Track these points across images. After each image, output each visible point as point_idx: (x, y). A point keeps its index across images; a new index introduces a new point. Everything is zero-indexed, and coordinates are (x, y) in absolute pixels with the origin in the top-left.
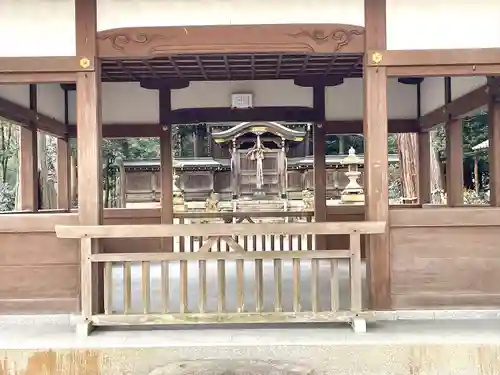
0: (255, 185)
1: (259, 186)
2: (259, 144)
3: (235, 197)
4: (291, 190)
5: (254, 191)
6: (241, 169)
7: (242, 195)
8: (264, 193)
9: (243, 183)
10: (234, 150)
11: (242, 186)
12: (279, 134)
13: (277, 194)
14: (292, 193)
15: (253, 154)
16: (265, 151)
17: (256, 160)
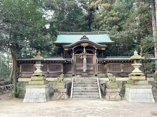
0: (82, 70)
1: (84, 70)
2: (85, 52)
3: (73, 76)
4: (100, 72)
5: (82, 73)
6: (76, 63)
7: (77, 74)
8: (87, 74)
9: (77, 69)
10: (73, 54)
11: (77, 70)
12: (94, 47)
13: (93, 74)
14: (100, 74)
15: (82, 56)
16: (87, 55)
17: (83, 58)
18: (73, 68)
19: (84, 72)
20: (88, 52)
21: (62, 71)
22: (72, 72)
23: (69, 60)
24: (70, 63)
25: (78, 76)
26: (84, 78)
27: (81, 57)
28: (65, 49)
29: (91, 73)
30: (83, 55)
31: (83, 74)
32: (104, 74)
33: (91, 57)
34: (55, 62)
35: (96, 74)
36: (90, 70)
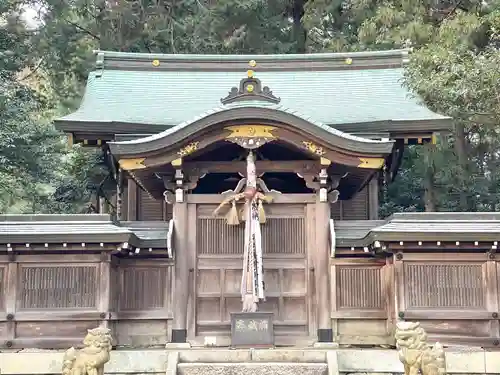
0: (235, 301)
1: (250, 303)
2: (252, 180)
3: (179, 336)
4: (347, 315)
5: (235, 317)
6: (200, 250)
7: (199, 329)
8: (265, 324)
9: (203, 293)
10: (179, 194)
11: (199, 301)
12: (313, 149)
13: (305, 327)
14: (348, 325)
15: (234, 208)
16: (269, 199)
17: (242, 224)
18: (177, 286)
19: (249, 316)
20: (273, 181)
21: (103, 305)
22: (171, 309)
23: (148, 232)
24: (155, 254)
25: (211, 339)
26: (243, 354)
27: (232, 218)
28: (126, 165)
29: (295, 316)
30: (240, 204)
31: (240, 324)
32: (375, 327)
33: (295, 214)
34: (54, 247)
35: (324, 326)
36: (285, 299)
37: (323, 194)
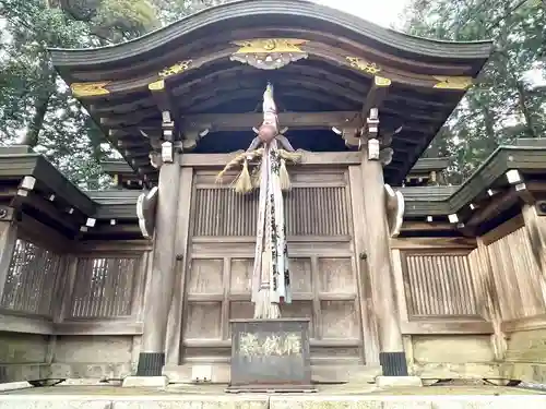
22: (142, 319)
24: (120, 231)
25: (202, 371)
31: (249, 342)
32: (473, 348)
33: (329, 181)
35: (392, 346)
37: (374, 147)
